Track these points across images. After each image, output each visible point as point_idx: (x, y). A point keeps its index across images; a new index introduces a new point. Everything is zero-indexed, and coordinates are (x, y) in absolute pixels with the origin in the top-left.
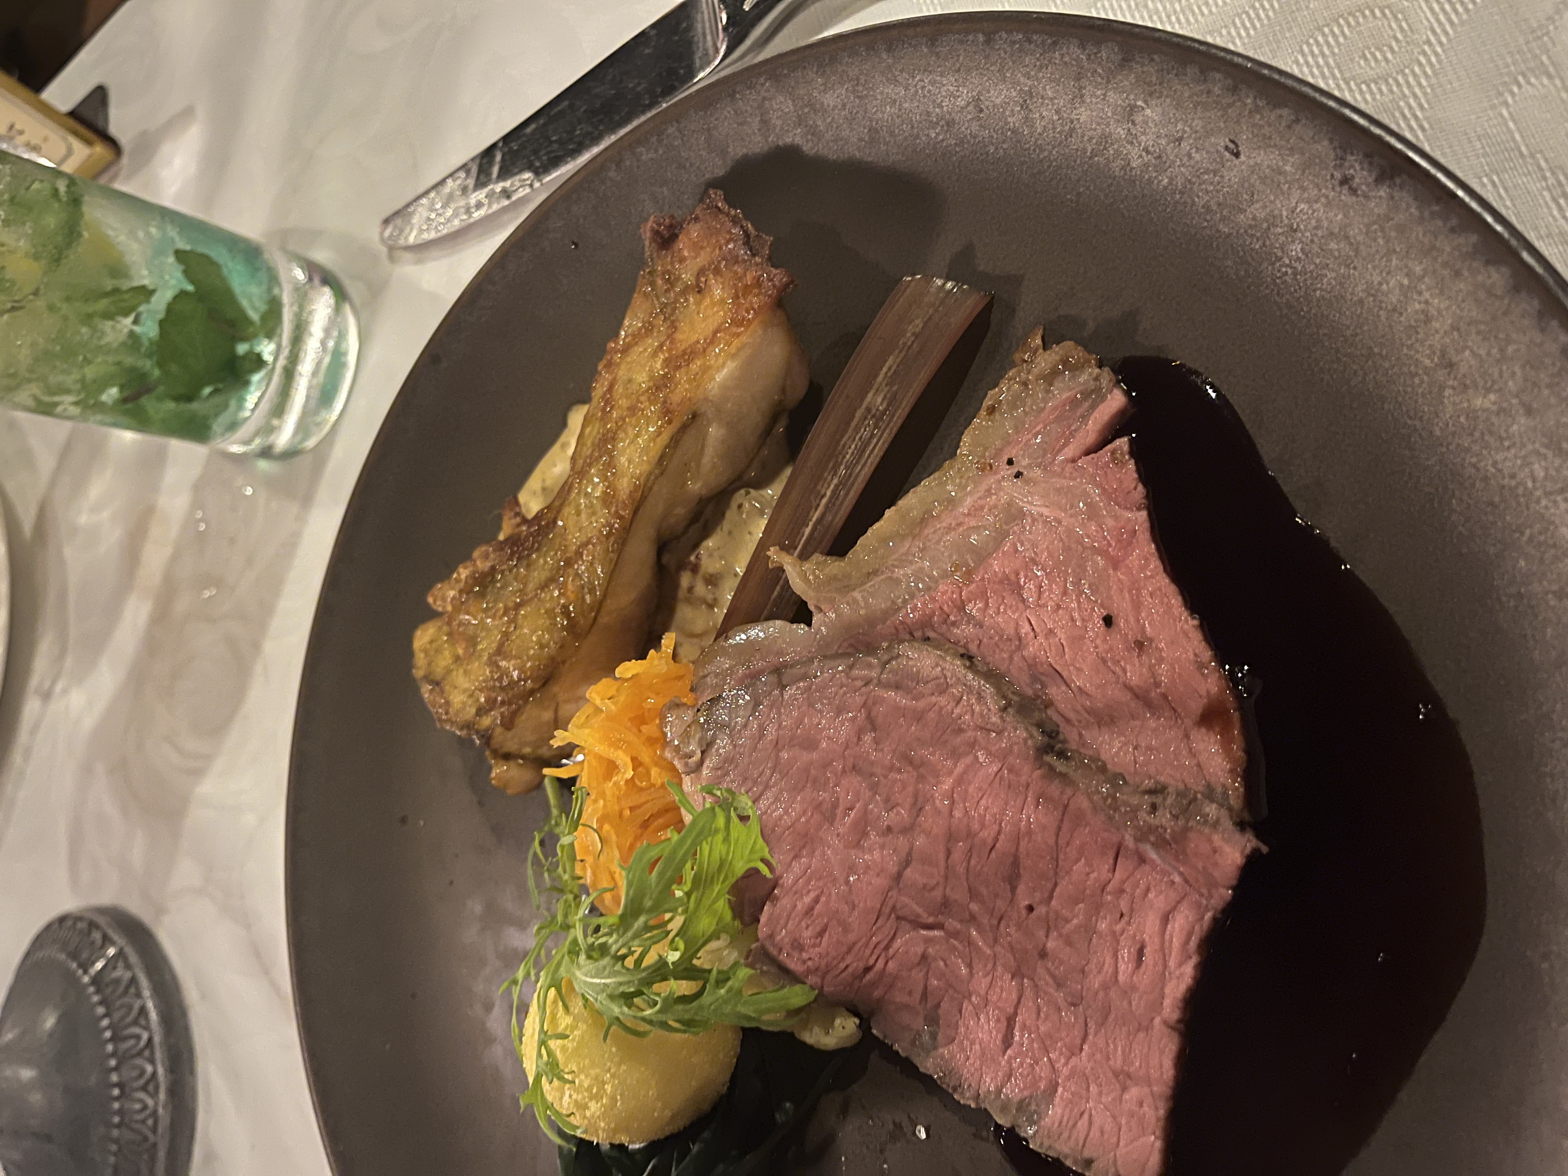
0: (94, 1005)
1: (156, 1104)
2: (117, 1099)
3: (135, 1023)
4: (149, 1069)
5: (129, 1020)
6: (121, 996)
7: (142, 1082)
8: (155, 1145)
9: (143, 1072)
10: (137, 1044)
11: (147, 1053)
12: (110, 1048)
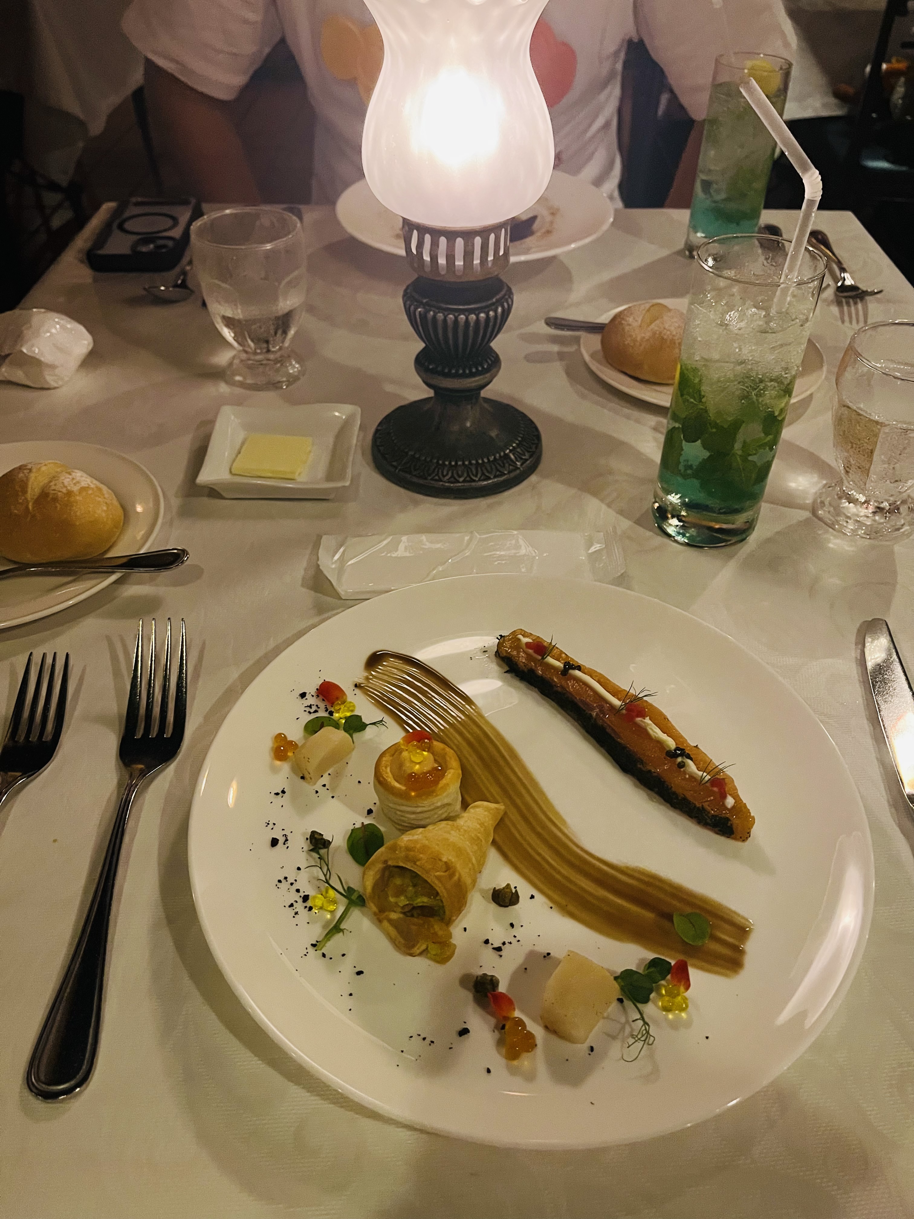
0: (495, 455)
1: (445, 482)
2: (450, 463)
3: (483, 474)
4: (461, 479)
5: (485, 471)
6: (496, 468)
7: (455, 476)
8: (426, 479)
9: (460, 477)
10: (473, 475)
11: (468, 479)
12: (474, 462)
